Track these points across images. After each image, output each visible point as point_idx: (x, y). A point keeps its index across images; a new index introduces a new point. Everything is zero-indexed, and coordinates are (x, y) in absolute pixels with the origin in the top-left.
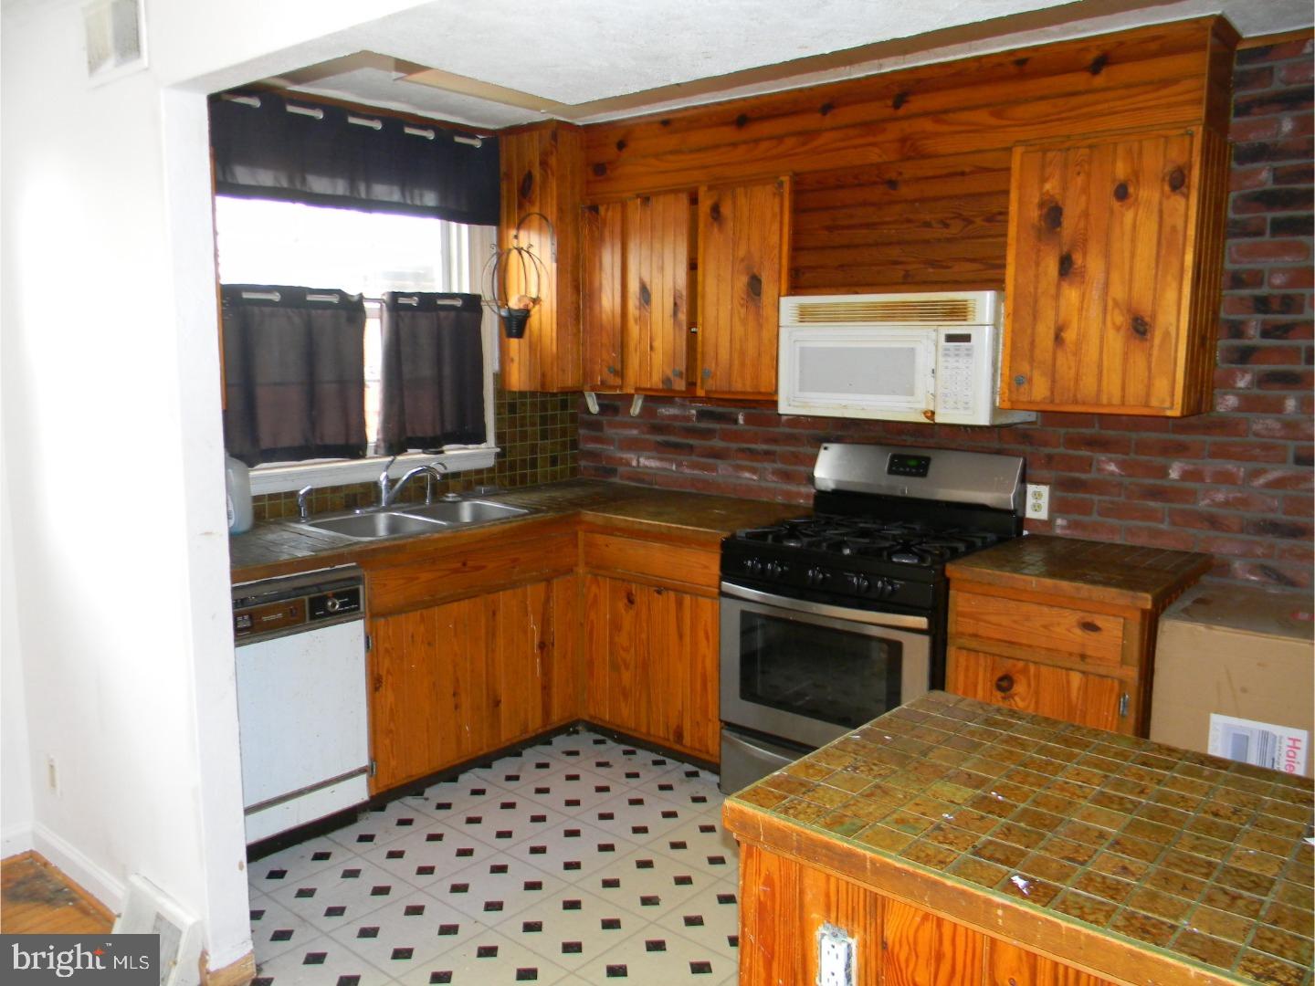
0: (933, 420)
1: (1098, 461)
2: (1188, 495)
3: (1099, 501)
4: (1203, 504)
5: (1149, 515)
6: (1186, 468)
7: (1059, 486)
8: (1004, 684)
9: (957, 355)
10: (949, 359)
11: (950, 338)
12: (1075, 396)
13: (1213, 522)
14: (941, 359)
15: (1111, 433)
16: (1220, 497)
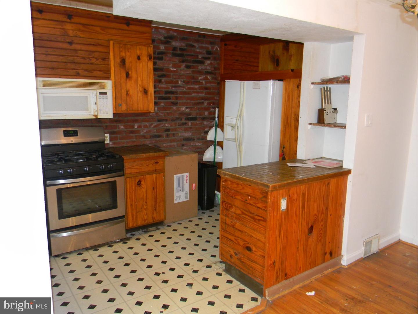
0: (97, 117)
1: (119, 126)
2: (138, 132)
3: (120, 136)
4: (142, 133)
5: (132, 138)
6: (138, 125)
7: (111, 133)
8: (139, 183)
9: (103, 98)
10: (100, 99)
11: (101, 93)
12: (132, 109)
13: (144, 137)
14: (98, 100)
15: (121, 118)
16: (145, 131)
